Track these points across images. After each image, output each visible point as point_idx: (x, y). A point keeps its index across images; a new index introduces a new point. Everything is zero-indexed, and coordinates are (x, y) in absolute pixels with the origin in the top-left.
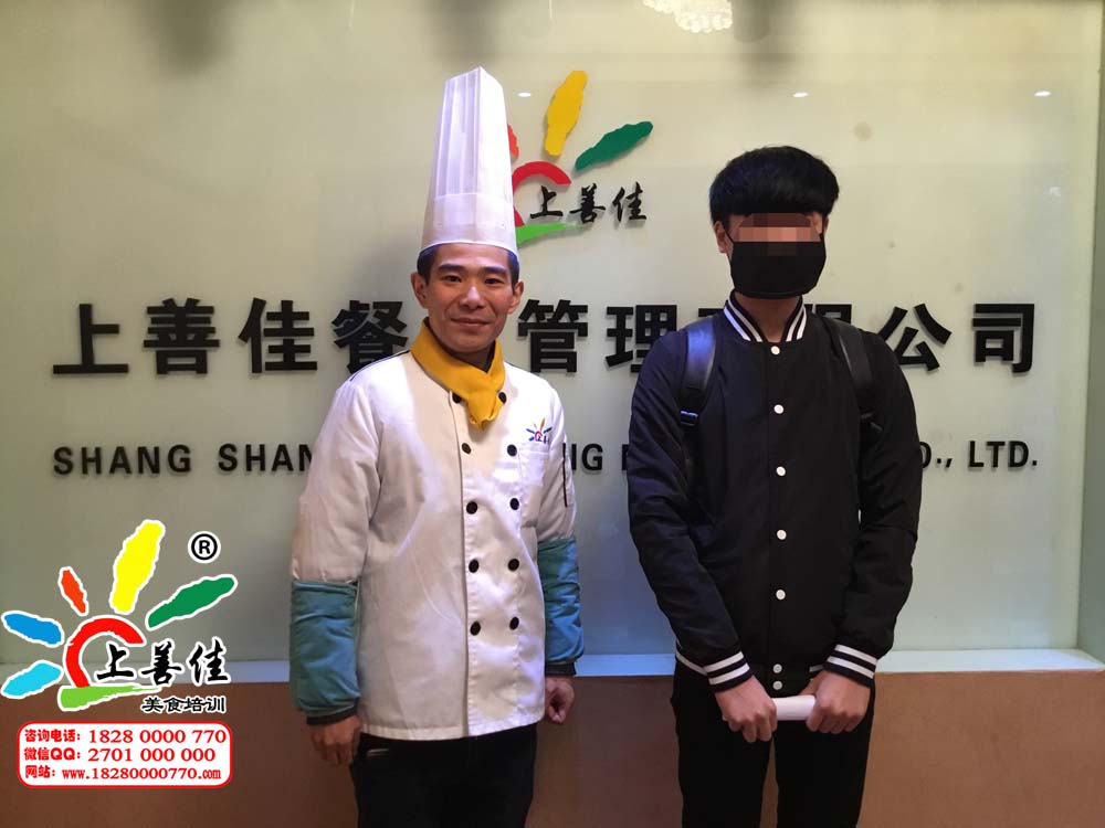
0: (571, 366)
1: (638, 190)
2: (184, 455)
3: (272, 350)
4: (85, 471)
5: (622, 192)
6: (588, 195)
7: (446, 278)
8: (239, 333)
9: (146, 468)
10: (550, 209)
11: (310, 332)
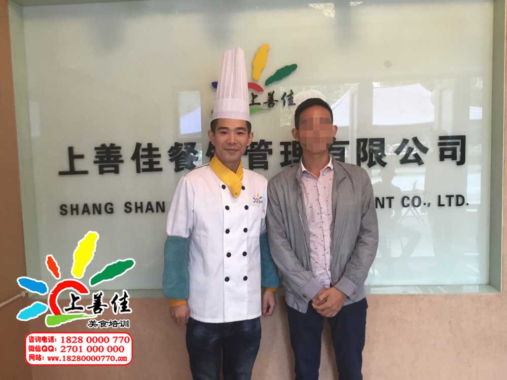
0: (266, 167)
1: (292, 93)
2: (111, 207)
3: (145, 163)
4: (72, 214)
5: (285, 94)
6: (271, 95)
7: (222, 132)
8: (131, 156)
9: (96, 212)
10: (255, 102)
11: (159, 156)
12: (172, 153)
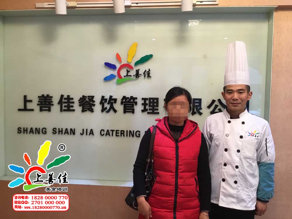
0: (133, 112)
1: (149, 70)
2: (45, 130)
3: (65, 106)
4: (24, 133)
5: (146, 71)
6: (137, 71)
9: (37, 133)
10: (128, 75)
11: (73, 103)
12: (80, 101)
